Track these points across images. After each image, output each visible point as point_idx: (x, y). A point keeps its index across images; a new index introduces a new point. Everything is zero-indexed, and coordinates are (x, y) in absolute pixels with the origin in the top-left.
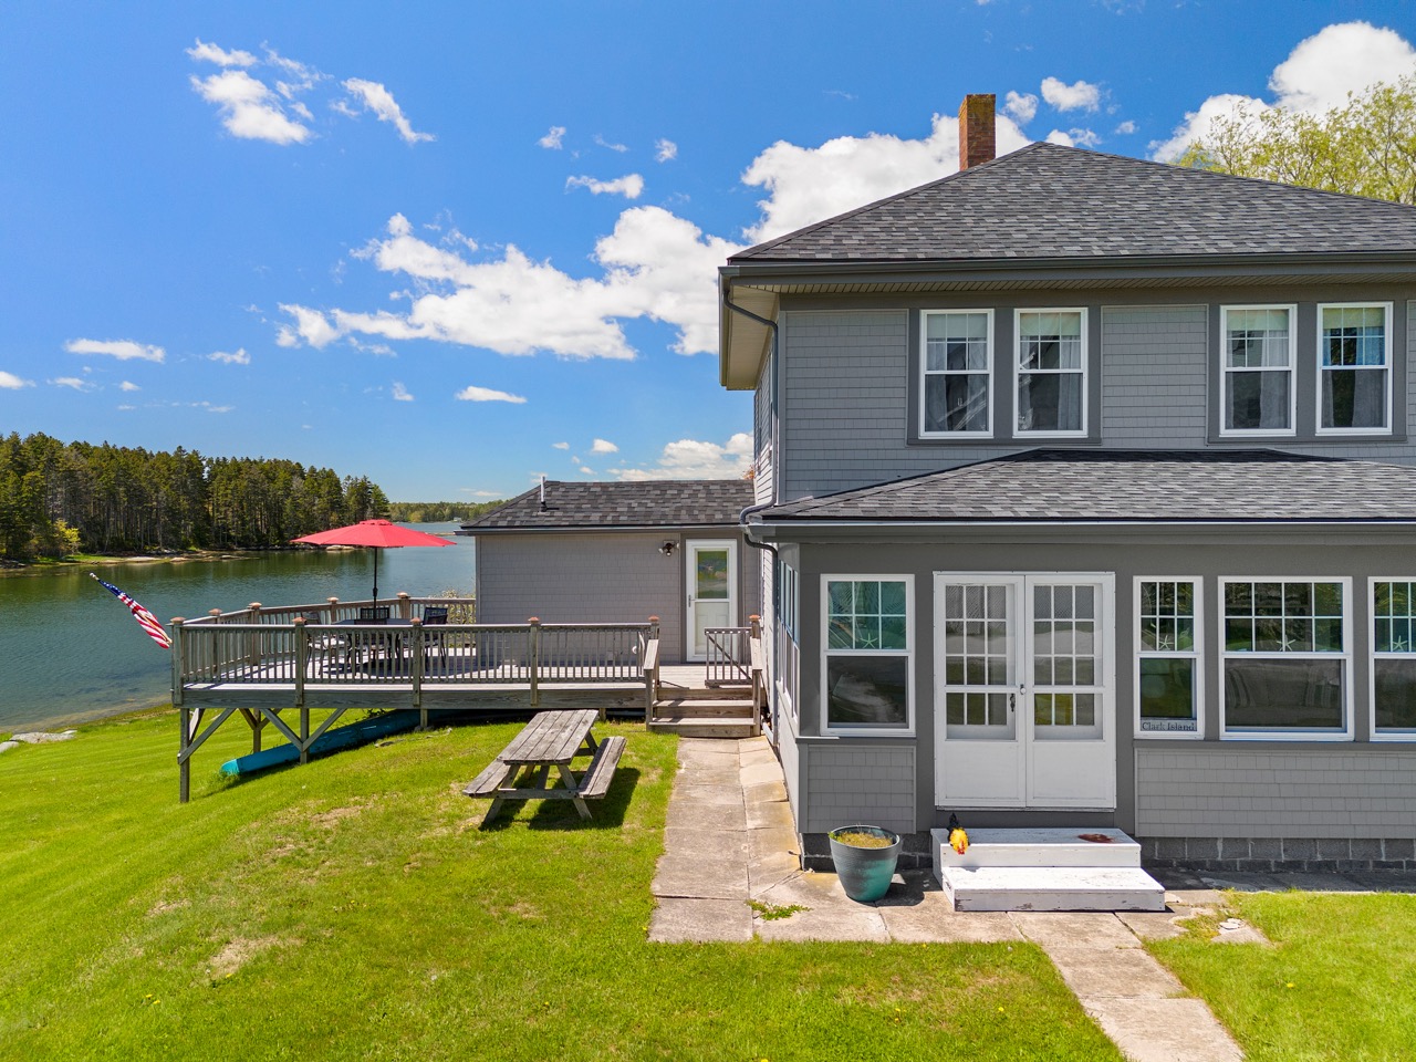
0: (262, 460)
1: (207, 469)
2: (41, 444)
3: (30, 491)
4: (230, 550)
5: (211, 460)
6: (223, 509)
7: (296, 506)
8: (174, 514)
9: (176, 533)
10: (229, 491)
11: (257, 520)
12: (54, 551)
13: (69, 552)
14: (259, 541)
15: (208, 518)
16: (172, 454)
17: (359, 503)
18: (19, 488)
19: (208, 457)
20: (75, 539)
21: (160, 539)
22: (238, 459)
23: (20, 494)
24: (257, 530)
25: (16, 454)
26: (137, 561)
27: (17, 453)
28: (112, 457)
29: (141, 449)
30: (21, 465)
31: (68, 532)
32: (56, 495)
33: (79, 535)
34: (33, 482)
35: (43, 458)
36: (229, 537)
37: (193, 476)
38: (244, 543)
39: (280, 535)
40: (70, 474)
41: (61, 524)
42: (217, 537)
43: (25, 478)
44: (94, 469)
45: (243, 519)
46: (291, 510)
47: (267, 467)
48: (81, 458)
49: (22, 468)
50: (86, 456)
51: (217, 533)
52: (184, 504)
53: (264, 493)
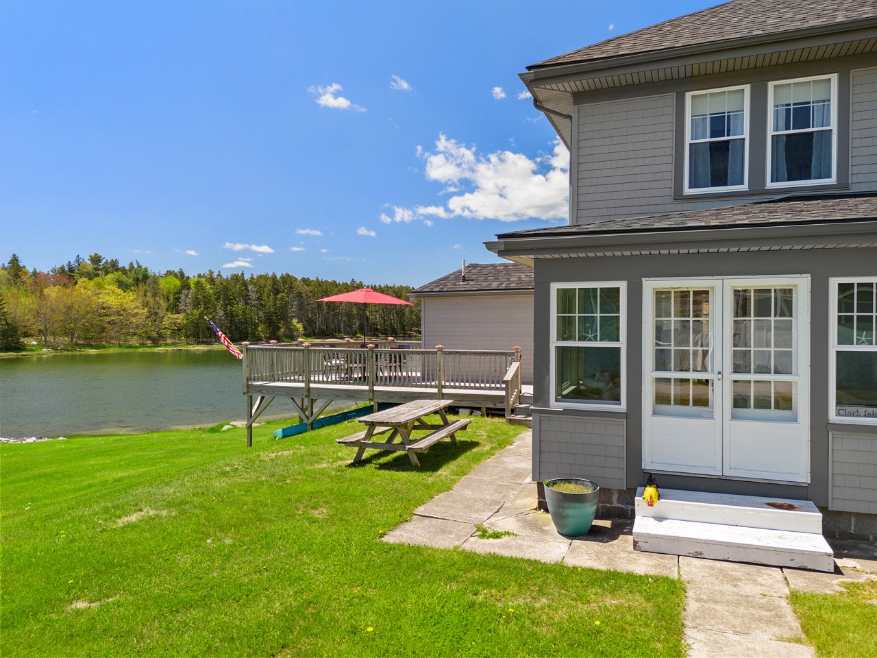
0: (394, 286)
2: (287, 279)
3: (281, 304)
4: (377, 336)
7: (412, 312)
8: (349, 316)
9: (350, 326)
11: (391, 320)
12: (291, 336)
13: (299, 337)
14: (392, 331)
15: (367, 319)
16: (349, 283)
18: (275, 302)
19: (367, 285)
20: (301, 329)
21: (342, 330)
22: (382, 286)
23: (276, 305)
24: (391, 325)
25: (273, 285)
27: (275, 284)
28: (320, 285)
29: (335, 281)
30: (276, 290)
31: (298, 325)
32: (292, 306)
33: (303, 327)
34: (282, 299)
35: (287, 286)
36: (377, 329)
38: (384, 333)
39: (403, 329)
40: (300, 294)
41: (295, 321)
42: (371, 329)
43: (278, 296)
44: (311, 292)
45: (384, 320)
46: (409, 314)
47: (397, 290)
48: (305, 286)
49: (277, 291)
50: (308, 285)
51: (371, 327)
52: (354, 310)
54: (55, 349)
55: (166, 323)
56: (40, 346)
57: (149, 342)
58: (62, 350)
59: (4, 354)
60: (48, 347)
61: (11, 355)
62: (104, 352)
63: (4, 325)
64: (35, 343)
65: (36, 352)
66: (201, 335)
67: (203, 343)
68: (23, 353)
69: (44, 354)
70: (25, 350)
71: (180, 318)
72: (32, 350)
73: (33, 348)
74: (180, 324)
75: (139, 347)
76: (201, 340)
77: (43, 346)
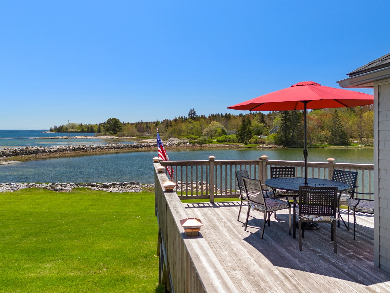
54: (366, 145)
56: (358, 143)
58: (369, 146)
59: (339, 147)
60: (363, 144)
61: (342, 147)
63: (340, 132)
64: (356, 142)
65: (355, 147)
68: (348, 147)
69: (359, 148)
70: (350, 145)
72: (354, 145)
73: (354, 144)
77: (360, 143)
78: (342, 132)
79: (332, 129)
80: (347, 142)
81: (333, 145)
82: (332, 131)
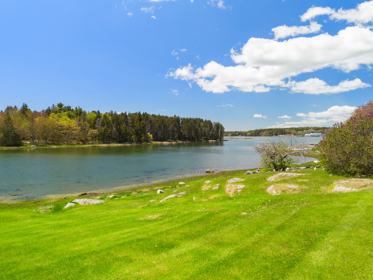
0: (193, 118)
1: (181, 121)
2: (145, 115)
3: (142, 125)
4: (186, 141)
5: (182, 118)
6: (184, 131)
8: (173, 131)
9: (174, 136)
10: (186, 126)
11: (192, 134)
12: (147, 140)
13: (151, 140)
14: (193, 139)
15: (181, 133)
16: (173, 117)
17: (217, 129)
18: (140, 124)
19: (181, 117)
20: (152, 137)
21: (170, 138)
22: (188, 118)
23: (140, 126)
24: (192, 136)
25: (139, 117)
26: (165, 143)
28: (160, 118)
29: (167, 116)
30: (140, 119)
31: (150, 135)
32: (148, 127)
34: (143, 123)
35: (145, 118)
36: (186, 138)
37: (178, 122)
38: (189, 139)
39: (198, 137)
40: (151, 121)
43: (141, 122)
44: (156, 120)
45: (189, 133)
47: (195, 120)
48: (153, 118)
50: (155, 118)
51: (183, 137)
52: (176, 129)
53: (194, 126)
54: (37, 145)
55: (89, 134)
56: (30, 144)
57: (81, 143)
58: (40, 146)
59: (12, 148)
60: (34, 144)
61: (15, 148)
62: (60, 147)
63: (13, 134)
64: (29, 143)
66: (105, 139)
67: (107, 143)
68: (21, 147)
69: (31, 148)
70: (23, 146)
71: (95, 131)
72: (26, 146)
74: (96, 134)
75: (76, 145)
76: (105, 142)
77: (32, 144)
78: (15, 133)
79: (4, 131)
80: (19, 143)
81: (5, 146)
82: (4, 133)
